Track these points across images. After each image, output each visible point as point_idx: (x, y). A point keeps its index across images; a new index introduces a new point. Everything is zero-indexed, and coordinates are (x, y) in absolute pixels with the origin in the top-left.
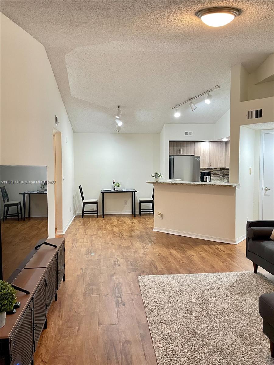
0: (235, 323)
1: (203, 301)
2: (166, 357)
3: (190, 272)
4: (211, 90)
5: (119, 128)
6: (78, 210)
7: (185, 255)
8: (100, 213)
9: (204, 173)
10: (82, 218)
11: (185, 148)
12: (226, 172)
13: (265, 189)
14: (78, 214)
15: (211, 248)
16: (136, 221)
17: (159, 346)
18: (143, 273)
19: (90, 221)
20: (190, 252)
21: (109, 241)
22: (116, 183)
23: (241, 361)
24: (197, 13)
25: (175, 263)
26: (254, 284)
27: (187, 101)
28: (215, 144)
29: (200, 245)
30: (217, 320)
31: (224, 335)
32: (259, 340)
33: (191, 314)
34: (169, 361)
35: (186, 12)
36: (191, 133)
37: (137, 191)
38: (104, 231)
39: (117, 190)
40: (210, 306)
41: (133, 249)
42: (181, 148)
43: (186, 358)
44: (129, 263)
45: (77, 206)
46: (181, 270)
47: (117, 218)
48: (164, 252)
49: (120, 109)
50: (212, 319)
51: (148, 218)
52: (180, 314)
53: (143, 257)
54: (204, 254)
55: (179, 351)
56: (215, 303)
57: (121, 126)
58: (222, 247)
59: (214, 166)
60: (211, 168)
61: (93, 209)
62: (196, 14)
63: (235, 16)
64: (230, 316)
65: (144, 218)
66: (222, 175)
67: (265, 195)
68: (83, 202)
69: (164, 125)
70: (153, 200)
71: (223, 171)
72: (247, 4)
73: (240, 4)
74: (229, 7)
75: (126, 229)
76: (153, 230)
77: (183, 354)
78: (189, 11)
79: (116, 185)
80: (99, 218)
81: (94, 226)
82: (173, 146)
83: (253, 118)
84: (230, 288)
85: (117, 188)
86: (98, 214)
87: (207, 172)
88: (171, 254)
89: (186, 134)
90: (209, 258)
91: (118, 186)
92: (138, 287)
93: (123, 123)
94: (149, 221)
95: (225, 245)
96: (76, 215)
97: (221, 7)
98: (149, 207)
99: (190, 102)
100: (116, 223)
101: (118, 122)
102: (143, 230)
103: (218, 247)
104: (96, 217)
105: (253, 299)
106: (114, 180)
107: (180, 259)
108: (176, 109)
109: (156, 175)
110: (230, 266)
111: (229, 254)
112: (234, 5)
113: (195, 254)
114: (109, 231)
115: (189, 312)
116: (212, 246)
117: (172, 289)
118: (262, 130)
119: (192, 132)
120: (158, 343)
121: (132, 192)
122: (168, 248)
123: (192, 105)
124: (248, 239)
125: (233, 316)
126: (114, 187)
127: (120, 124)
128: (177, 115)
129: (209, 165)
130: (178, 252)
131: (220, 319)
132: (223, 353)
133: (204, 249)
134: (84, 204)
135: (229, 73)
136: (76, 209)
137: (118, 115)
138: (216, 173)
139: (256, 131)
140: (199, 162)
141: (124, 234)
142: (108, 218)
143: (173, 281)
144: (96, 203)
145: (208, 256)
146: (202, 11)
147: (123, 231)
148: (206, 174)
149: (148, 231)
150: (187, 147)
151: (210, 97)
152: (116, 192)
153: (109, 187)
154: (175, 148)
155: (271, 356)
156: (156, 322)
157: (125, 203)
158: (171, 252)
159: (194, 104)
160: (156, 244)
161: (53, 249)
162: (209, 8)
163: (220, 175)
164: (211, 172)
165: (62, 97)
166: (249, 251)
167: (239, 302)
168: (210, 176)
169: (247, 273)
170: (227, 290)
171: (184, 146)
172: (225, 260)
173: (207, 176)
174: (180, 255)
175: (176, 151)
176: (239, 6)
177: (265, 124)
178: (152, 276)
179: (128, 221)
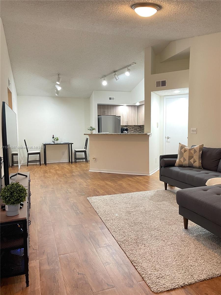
0: (159, 216)
1: (136, 206)
2: (120, 236)
3: (123, 193)
4: (130, 65)
5: (58, 92)
6: (23, 160)
7: (117, 184)
8: (42, 162)
9: (123, 129)
10: (28, 166)
11: (109, 110)
12: (138, 129)
13: (167, 137)
14: (22, 163)
15: (133, 179)
16: (73, 166)
17: (114, 231)
18: (90, 196)
19: (35, 168)
20: (120, 182)
21: (56, 180)
22: (55, 138)
23: (167, 233)
24: (133, 6)
25: (111, 189)
26: (166, 195)
27: (111, 73)
28: (130, 108)
29: (126, 178)
30: (148, 215)
31: (154, 222)
32: (176, 222)
33: (130, 214)
34: (123, 238)
35: (126, 4)
36: (113, 99)
37: (73, 144)
38: (50, 173)
39: (56, 142)
40: (142, 209)
41: (78, 183)
42: (106, 110)
43: (133, 235)
44: (77, 191)
45: (22, 157)
46: (116, 192)
47: (58, 165)
48: (102, 183)
49: (60, 76)
50: (144, 215)
51: (82, 164)
52: (123, 214)
53: (87, 187)
54: (130, 183)
55: (128, 232)
56: (144, 207)
57: (59, 91)
58: (141, 178)
59: (130, 124)
60: (128, 126)
61: (36, 159)
62: (131, 6)
63: (157, 10)
64: (155, 212)
65: (79, 164)
66: (135, 131)
67: (167, 142)
68: (28, 153)
69: (93, 92)
70: (86, 150)
71: (136, 128)
72: (166, 3)
73: (162, 2)
74: (154, 4)
75: (67, 172)
76: (89, 171)
77: (131, 233)
78: (128, 3)
79: (56, 138)
80: (43, 166)
81: (40, 171)
82: (100, 109)
83: (160, 86)
84: (152, 198)
85: (57, 141)
86: (41, 163)
87: (126, 128)
88: (107, 184)
89: (110, 99)
90: (134, 185)
91: (57, 140)
92: (89, 204)
93: (62, 88)
94: (83, 165)
95: (143, 177)
96: (21, 164)
97: (150, 3)
98: (82, 156)
99: (114, 73)
100: (58, 168)
101: (57, 86)
102: (81, 172)
103: (138, 178)
104: (40, 165)
105: (167, 203)
106: (53, 135)
107: (114, 186)
108: (104, 78)
109: (91, 128)
110: (149, 188)
111: (146, 181)
112: (158, 3)
113: (124, 183)
114: (54, 173)
115: (129, 213)
116: (134, 178)
117: (114, 202)
118: (164, 96)
119: (114, 97)
120: (113, 230)
121: (69, 144)
122: (104, 181)
123: (116, 76)
124: (161, 167)
125: (157, 212)
126: (54, 141)
127: (59, 88)
128: (105, 83)
129: (126, 123)
130: (111, 183)
131: (149, 214)
132: (156, 230)
133: (129, 180)
134: (29, 154)
135: (143, 54)
136: (21, 159)
137: (58, 81)
138: (131, 129)
139: (160, 96)
140: (120, 121)
141: (67, 174)
142: (50, 165)
143: (113, 198)
144: (39, 153)
145: (133, 183)
146: (137, 5)
147: (65, 173)
148: (125, 130)
149: (85, 172)
150: (110, 109)
151: (129, 70)
152: (56, 145)
153: (50, 141)
154: (102, 110)
155: (185, 228)
156: (108, 220)
157: (63, 154)
158: (106, 183)
159: (117, 76)
160: (94, 179)
161: (24, 178)
162: (141, 3)
163: (134, 131)
164: (128, 129)
165: (11, 64)
166: (162, 175)
167: (159, 205)
168: (127, 131)
169: (161, 190)
170: (150, 200)
171: (108, 109)
172: (145, 185)
173: (126, 131)
174: (113, 184)
175: (102, 112)
176: (162, 4)
177: (168, 91)
178: (97, 197)
179: (67, 167)
